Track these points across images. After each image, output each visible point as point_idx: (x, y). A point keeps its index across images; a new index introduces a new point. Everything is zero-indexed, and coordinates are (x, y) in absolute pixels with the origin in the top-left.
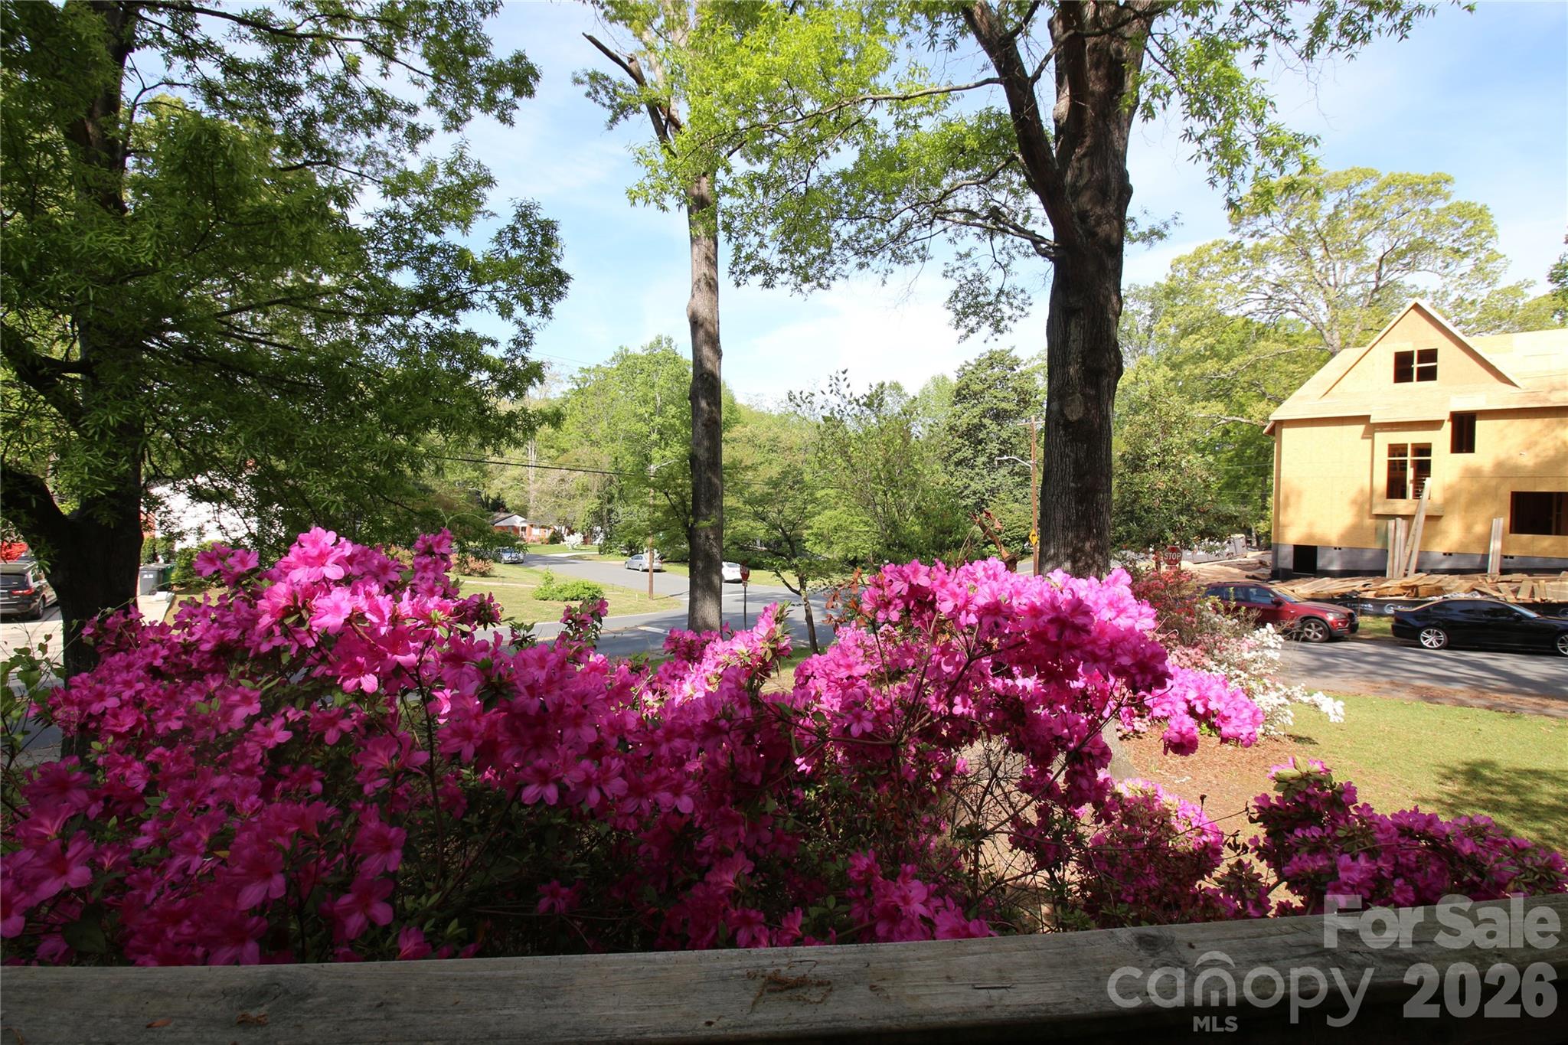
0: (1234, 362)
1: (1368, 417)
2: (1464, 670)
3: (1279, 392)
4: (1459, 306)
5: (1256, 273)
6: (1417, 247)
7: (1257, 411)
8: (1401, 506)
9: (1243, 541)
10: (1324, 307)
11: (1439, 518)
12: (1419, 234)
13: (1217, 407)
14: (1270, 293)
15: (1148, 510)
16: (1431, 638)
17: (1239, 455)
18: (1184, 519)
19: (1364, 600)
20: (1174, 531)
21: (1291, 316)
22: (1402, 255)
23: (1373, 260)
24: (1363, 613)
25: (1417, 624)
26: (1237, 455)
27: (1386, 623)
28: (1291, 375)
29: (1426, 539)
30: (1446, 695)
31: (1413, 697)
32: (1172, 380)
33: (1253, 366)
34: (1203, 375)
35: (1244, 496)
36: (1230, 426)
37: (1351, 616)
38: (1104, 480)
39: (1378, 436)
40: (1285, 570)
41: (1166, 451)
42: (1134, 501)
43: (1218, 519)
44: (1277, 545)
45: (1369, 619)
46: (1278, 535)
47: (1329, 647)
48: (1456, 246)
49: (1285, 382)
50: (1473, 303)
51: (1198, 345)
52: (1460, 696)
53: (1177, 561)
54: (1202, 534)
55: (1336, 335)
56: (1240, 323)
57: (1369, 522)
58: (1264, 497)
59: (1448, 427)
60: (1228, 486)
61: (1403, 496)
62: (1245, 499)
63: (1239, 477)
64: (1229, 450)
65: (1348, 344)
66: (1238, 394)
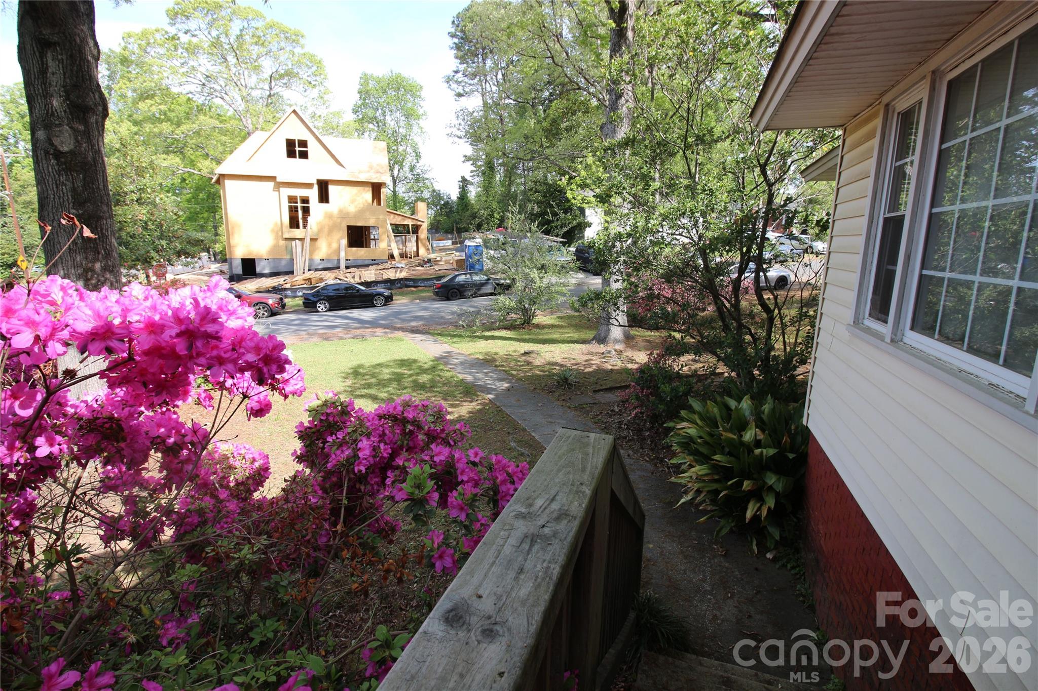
0: (184, 128)
1: (275, 178)
2: (339, 321)
3: (217, 154)
4: (313, 117)
5: (191, 63)
6: (289, 74)
7: (205, 166)
8: (298, 233)
9: (206, 257)
10: (239, 99)
11: (316, 239)
12: (290, 67)
13: (174, 160)
14: (204, 81)
15: (133, 236)
16: (322, 306)
17: (195, 197)
18: (164, 243)
19: (285, 289)
20: (158, 252)
21: (218, 101)
22: (282, 77)
23: (266, 75)
24: (286, 297)
25: (315, 300)
26: (193, 198)
27: (300, 301)
28: (224, 144)
29: (312, 252)
30: (334, 335)
31: (319, 340)
32: (136, 134)
33: (198, 133)
34: (160, 134)
35: (202, 227)
36: (186, 175)
37: (281, 299)
38: (105, 208)
39: (281, 189)
40: (238, 275)
41: (142, 190)
42: (121, 229)
43: (189, 242)
44: (231, 259)
45: (290, 300)
46: (230, 252)
47: (272, 319)
48: (309, 79)
49: (221, 148)
50: (320, 116)
51: (154, 109)
52: (340, 335)
53: (164, 275)
54: (179, 254)
55: (249, 121)
56: (183, 99)
57: (282, 243)
58: (216, 227)
59: (316, 187)
60: (190, 219)
61: (298, 227)
62: (202, 228)
63: (197, 213)
64: (187, 193)
65: (257, 128)
66: (189, 152)
